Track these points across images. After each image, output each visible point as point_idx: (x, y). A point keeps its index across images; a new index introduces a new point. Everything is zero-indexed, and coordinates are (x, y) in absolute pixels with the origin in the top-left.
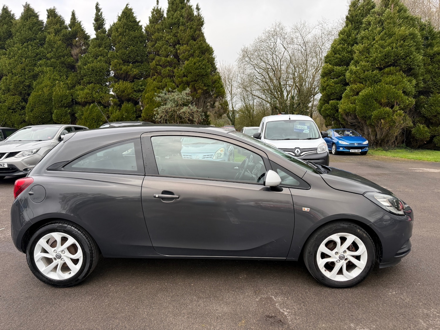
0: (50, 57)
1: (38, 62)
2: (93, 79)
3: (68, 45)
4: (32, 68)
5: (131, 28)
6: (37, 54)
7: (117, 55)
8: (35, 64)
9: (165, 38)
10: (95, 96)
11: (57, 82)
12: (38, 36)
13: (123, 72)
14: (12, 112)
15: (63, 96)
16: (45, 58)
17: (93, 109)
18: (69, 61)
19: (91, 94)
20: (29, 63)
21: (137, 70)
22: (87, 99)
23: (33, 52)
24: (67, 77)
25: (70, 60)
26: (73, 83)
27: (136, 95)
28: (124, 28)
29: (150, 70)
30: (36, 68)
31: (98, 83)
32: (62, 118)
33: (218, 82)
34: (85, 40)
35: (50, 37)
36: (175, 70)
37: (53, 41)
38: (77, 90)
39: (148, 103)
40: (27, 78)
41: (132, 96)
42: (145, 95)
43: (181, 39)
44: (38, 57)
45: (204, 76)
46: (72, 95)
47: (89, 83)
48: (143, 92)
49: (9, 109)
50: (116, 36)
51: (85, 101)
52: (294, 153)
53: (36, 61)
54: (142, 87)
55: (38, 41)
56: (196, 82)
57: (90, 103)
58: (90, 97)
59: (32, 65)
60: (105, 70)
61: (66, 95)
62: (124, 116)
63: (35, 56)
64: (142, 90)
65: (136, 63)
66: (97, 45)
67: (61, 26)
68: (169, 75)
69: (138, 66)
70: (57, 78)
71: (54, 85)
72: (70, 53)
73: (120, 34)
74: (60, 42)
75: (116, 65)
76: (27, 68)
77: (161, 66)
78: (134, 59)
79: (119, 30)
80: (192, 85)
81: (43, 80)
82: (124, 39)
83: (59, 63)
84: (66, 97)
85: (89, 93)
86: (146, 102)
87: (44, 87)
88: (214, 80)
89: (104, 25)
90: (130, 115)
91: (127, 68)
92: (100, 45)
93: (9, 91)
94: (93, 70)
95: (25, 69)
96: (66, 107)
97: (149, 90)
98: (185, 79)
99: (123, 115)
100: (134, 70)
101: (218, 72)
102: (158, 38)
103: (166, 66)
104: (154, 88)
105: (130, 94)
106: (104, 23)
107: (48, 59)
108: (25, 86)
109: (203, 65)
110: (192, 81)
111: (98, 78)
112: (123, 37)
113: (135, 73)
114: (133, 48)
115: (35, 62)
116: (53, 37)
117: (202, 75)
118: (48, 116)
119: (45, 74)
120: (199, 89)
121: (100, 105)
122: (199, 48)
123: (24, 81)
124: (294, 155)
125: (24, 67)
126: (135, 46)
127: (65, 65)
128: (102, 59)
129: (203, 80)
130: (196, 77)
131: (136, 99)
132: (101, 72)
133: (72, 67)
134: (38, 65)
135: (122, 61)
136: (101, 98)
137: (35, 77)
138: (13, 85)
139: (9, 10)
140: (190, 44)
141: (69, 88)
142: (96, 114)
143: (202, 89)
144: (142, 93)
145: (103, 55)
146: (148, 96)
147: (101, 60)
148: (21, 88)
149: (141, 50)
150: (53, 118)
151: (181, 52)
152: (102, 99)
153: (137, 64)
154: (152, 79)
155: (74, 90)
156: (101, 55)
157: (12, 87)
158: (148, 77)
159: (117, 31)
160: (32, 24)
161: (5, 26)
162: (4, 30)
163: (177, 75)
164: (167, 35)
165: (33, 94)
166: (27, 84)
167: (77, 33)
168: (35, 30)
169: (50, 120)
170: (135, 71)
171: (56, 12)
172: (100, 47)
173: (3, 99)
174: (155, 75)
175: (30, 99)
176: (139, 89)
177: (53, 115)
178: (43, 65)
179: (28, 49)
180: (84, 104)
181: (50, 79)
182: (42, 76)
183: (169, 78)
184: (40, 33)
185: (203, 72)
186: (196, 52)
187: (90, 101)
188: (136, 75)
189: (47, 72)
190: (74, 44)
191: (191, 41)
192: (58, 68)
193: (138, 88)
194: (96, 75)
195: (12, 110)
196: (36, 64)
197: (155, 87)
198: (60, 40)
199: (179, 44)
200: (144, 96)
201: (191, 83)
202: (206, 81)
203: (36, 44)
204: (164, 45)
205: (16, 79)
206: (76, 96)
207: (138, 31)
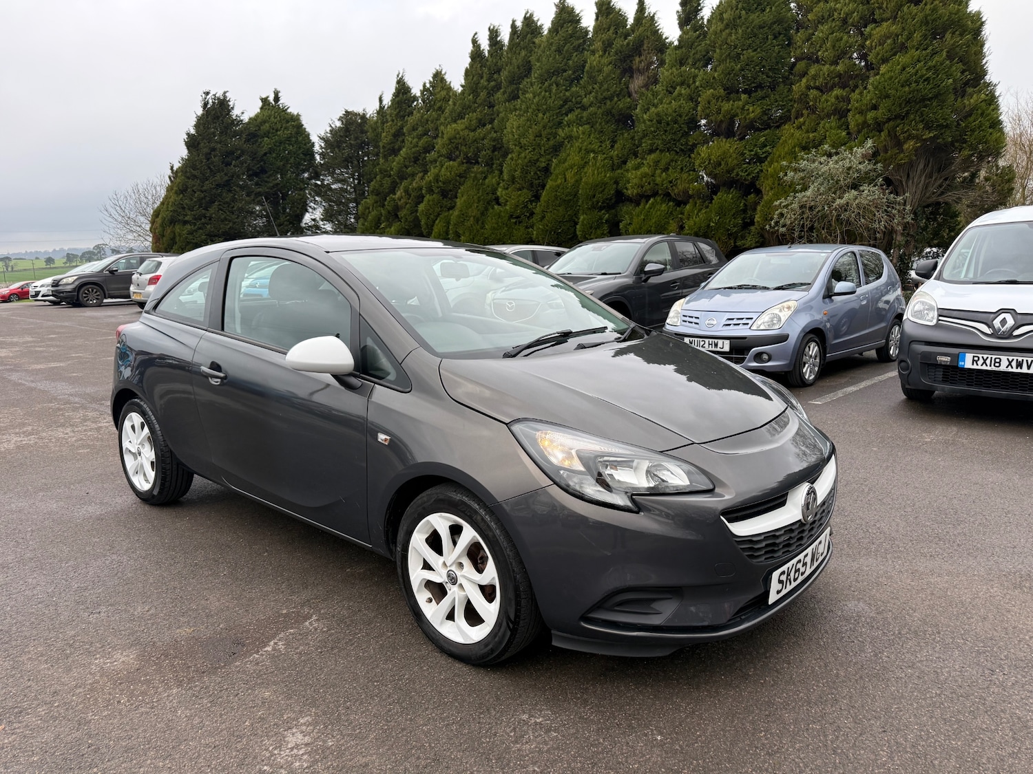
0: (589, 103)
1: (566, 118)
2: (660, 142)
3: (624, 72)
4: (554, 131)
5: (755, 5)
6: (566, 102)
7: (714, 78)
8: (560, 123)
9: (840, 14)
10: (658, 180)
11: (592, 155)
12: (571, 62)
13: (724, 116)
14: (515, 223)
15: (597, 186)
16: (579, 108)
17: (651, 210)
18: (621, 106)
19: (653, 176)
20: (549, 122)
21: (758, 108)
22: (642, 187)
23: (559, 98)
24: (614, 142)
25: (623, 104)
26: (624, 155)
27: (746, 171)
28: (737, 9)
29: (792, 103)
30: (560, 132)
31: (668, 150)
32: (592, 232)
33: (980, 112)
34: (659, 55)
35: (593, 60)
36: (855, 96)
37: (596, 68)
38: (627, 171)
39: (772, 189)
40: (542, 153)
41: (737, 175)
42: (769, 169)
43: (880, 8)
44: (567, 106)
45: (930, 99)
46: (617, 183)
47: (651, 151)
48: (766, 162)
49: (511, 216)
50: (718, 31)
51: (638, 194)
52: (989, 327)
53: (562, 115)
54: (764, 150)
55: (570, 72)
56: (903, 119)
57: (648, 198)
58: (649, 184)
59: (554, 125)
60: (686, 116)
61: (603, 183)
62: (712, 224)
63: (562, 106)
64: (763, 156)
65: (759, 90)
66: (676, 61)
67: (617, 32)
68: (835, 109)
69: (763, 98)
70: (593, 146)
71: (586, 163)
72: (628, 88)
73: (727, 26)
74: (610, 67)
75: (709, 103)
76: (544, 133)
77: (817, 88)
78: (754, 83)
79: (725, 16)
80: (889, 132)
81: (569, 155)
82: (734, 37)
83: (602, 115)
84: (603, 187)
85: (648, 175)
86: (769, 185)
87: (567, 170)
88: (967, 109)
89: (701, 9)
90: (728, 221)
91: (732, 105)
92: (683, 59)
93: (513, 183)
94: (659, 122)
95: (541, 136)
96: (601, 209)
97: (780, 156)
98: (871, 115)
99: (710, 220)
100: (751, 109)
101: (989, 84)
102: (823, 16)
103: (832, 89)
104: (793, 148)
105: (734, 169)
106: (702, 5)
107: (584, 108)
108: (539, 170)
109: (929, 69)
110: (889, 120)
111: (669, 138)
112: (734, 31)
113: (752, 115)
114: (752, 54)
115: (561, 118)
116: (598, 59)
117: (923, 99)
118: (568, 229)
119: (575, 141)
120: (910, 137)
121: (669, 201)
122: (925, 22)
123: (538, 160)
124: (988, 331)
125: (540, 131)
126: (759, 50)
127: (613, 116)
128: (683, 92)
129: (924, 113)
130: (903, 106)
131: (745, 179)
132: (675, 123)
133: (625, 120)
134: (565, 123)
135: (724, 90)
136: (671, 184)
137: (557, 149)
138: (519, 170)
139: (535, 19)
140: (902, 17)
141: (613, 168)
142: (655, 222)
143: (917, 138)
144: (763, 164)
145: (686, 82)
146: (775, 171)
147: (680, 95)
148: (532, 173)
149: (775, 54)
150: (578, 233)
151: (874, 44)
152: (671, 186)
153: (760, 93)
154: (794, 127)
155: (622, 171)
156: (682, 84)
157: (517, 174)
158: (784, 123)
159: (722, 19)
160: (564, 40)
161: (523, 53)
162: (520, 60)
163: (856, 108)
164: (846, 4)
165: (550, 184)
166: (543, 165)
167: (643, 41)
168: (567, 51)
169: (573, 237)
170: (753, 112)
171: (612, 4)
172: (682, 64)
173: (504, 199)
174: (802, 115)
175: (544, 195)
176: (756, 154)
177: (578, 227)
178: (574, 122)
179: (550, 94)
180: (637, 201)
181: (581, 149)
182: (569, 146)
183: (836, 117)
184: (576, 56)
185: (925, 89)
186: (915, 35)
187: (649, 193)
188: (753, 121)
189: (577, 138)
190: (634, 67)
191: (905, 8)
192: (598, 124)
193: (753, 153)
194: (666, 131)
195: (515, 218)
196: (562, 123)
197: (795, 147)
198: (610, 63)
199: (875, 21)
200: (766, 172)
201: (887, 125)
202: (934, 113)
203: (567, 80)
204: (832, 33)
205: (525, 157)
206: (625, 185)
207: (771, 8)
